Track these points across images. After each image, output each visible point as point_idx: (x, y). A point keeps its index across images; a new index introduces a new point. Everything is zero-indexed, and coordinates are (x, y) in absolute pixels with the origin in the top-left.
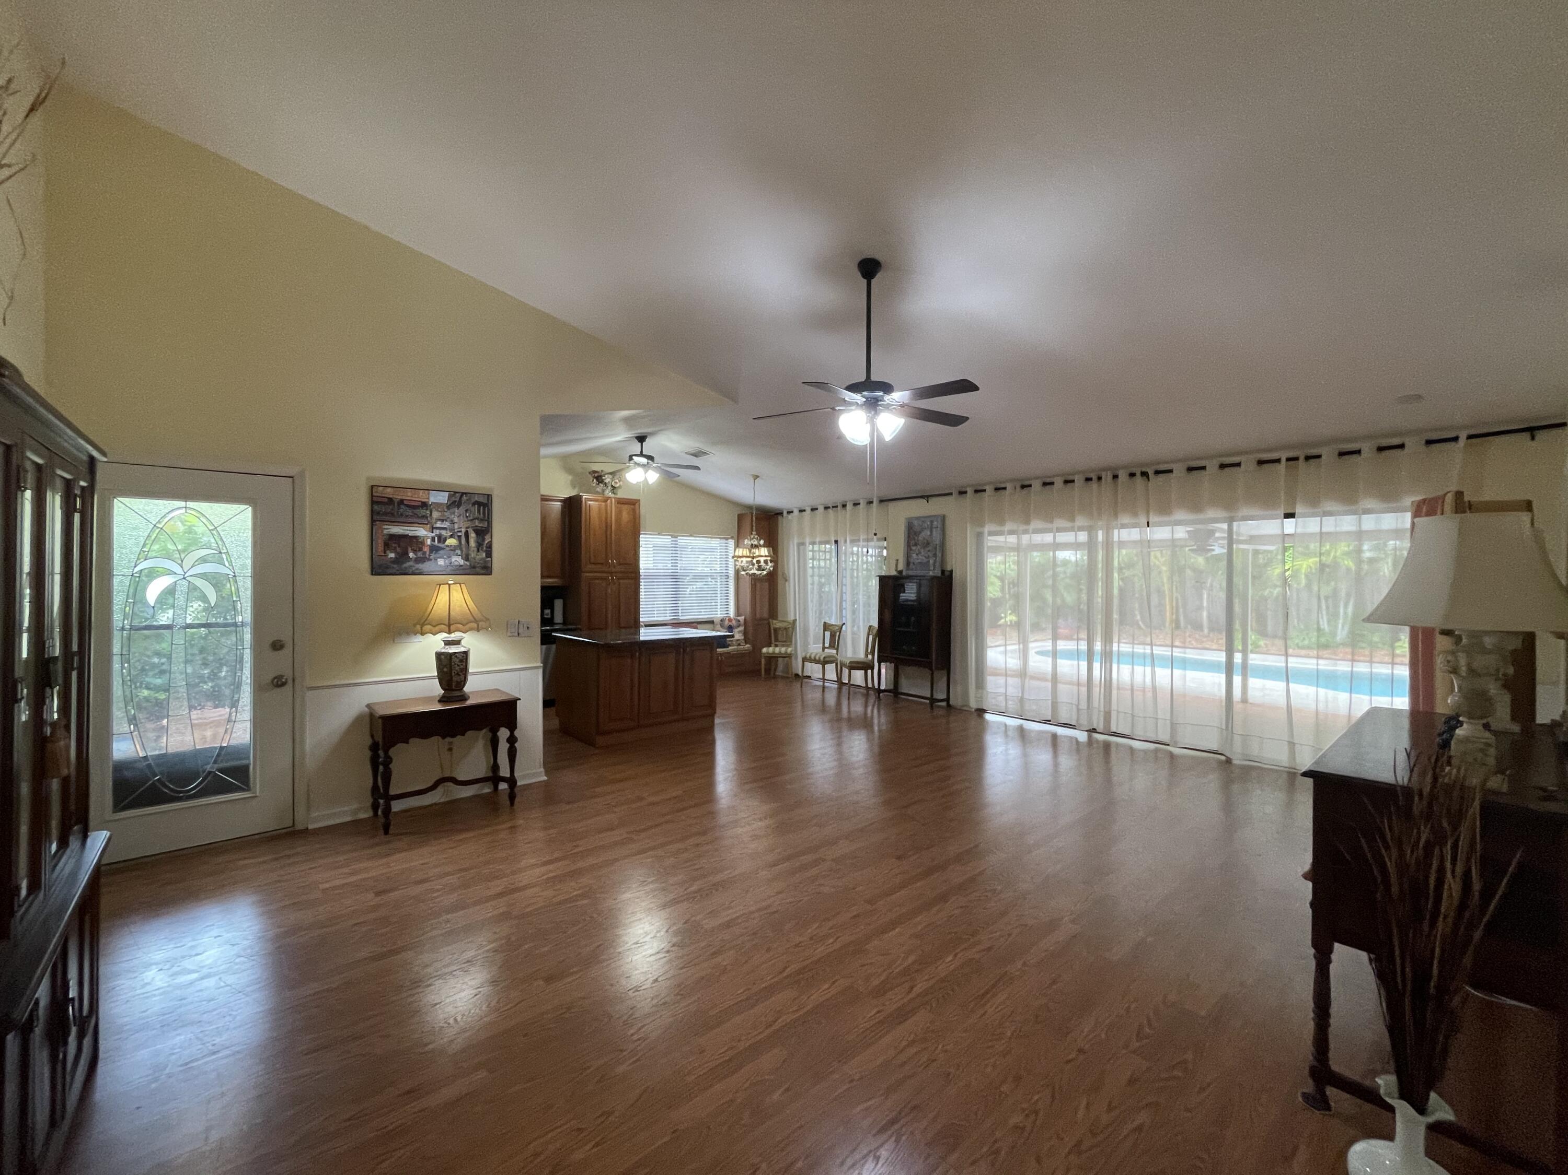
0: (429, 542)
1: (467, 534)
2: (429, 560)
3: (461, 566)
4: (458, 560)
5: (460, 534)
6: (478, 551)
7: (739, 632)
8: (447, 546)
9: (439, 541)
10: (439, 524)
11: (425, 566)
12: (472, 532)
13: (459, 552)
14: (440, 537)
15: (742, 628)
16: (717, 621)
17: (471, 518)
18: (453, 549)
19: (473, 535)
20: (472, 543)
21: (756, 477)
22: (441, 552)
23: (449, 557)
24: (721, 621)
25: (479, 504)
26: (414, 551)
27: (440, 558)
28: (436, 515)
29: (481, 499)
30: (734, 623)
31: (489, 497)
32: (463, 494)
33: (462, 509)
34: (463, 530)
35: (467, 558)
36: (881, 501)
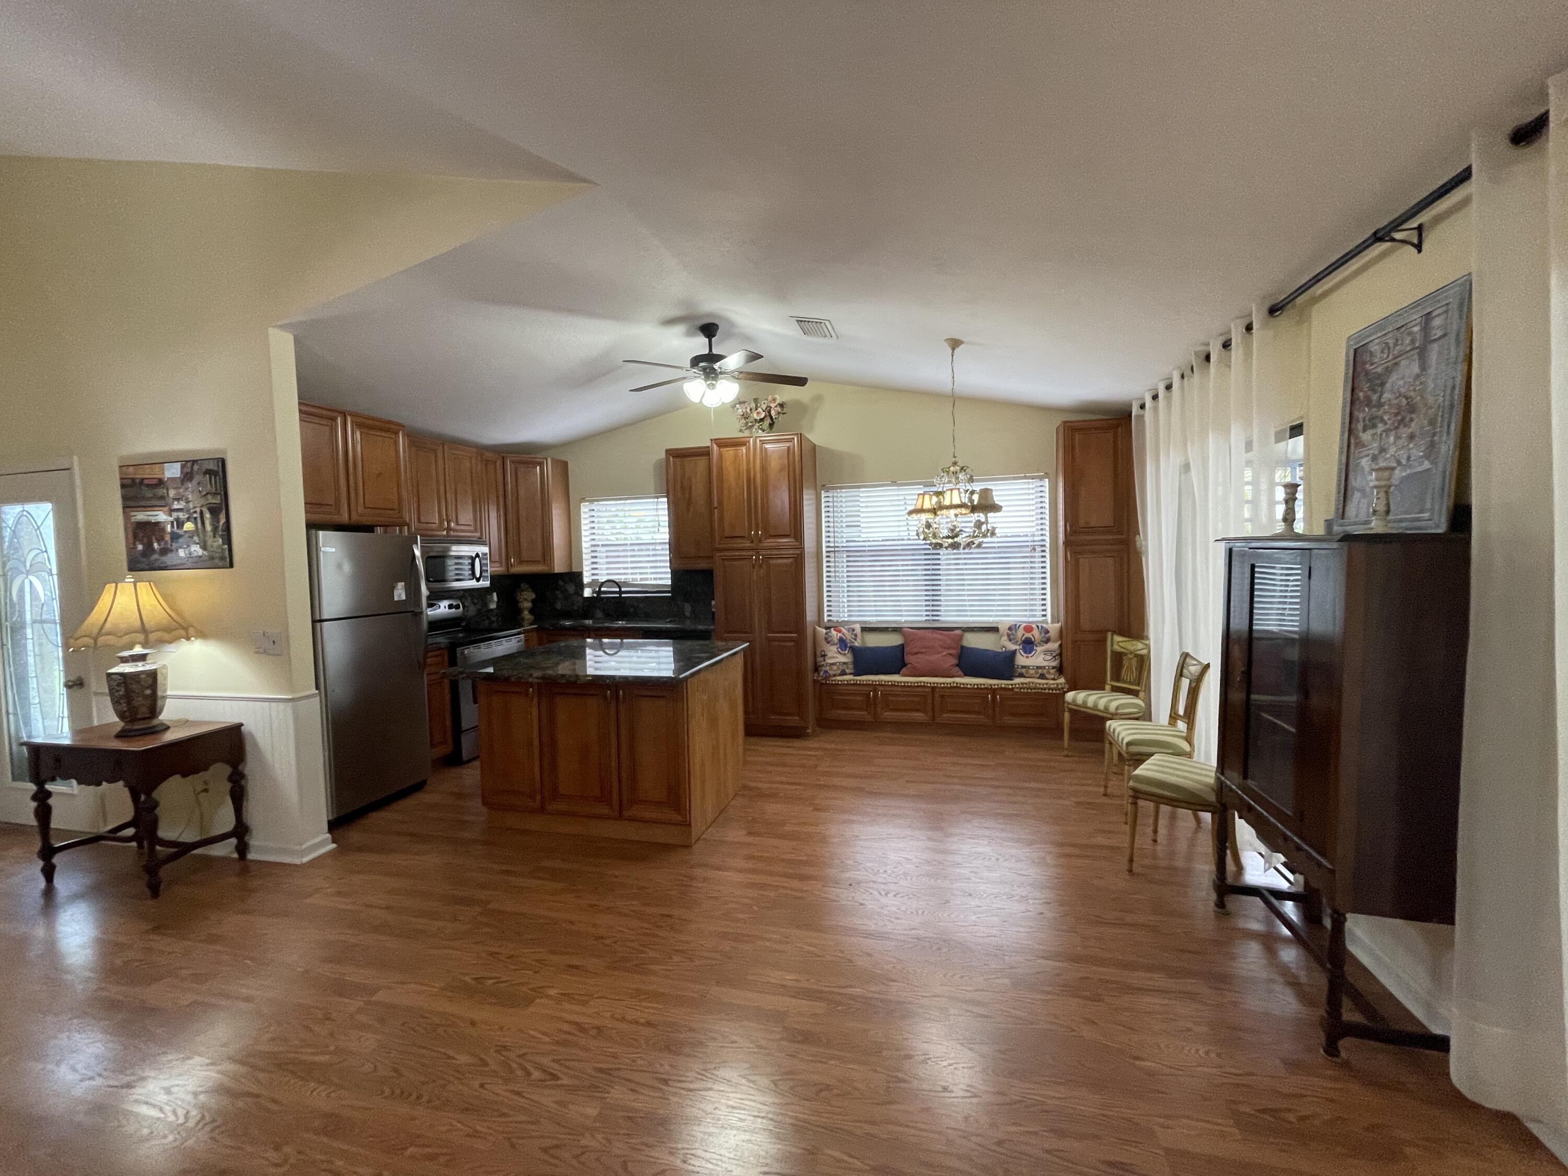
0: (169, 528)
1: (202, 513)
2: (171, 551)
3: (200, 557)
4: (196, 550)
5: (195, 515)
6: (214, 537)
7: (1046, 652)
8: (186, 532)
9: (178, 527)
10: (176, 506)
11: (169, 559)
12: (207, 511)
13: (196, 539)
14: (177, 520)
15: (1054, 646)
16: (1003, 628)
17: (205, 493)
18: (191, 534)
19: (207, 515)
20: (209, 527)
21: (955, 344)
22: (181, 540)
23: (188, 546)
24: (1010, 629)
25: (208, 472)
26: (158, 541)
27: (181, 547)
28: (172, 493)
29: (212, 466)
30: (1036, 635)
31: (223, 462)
32: (194, 462)
33: (195, 482)
34: (198, 510)
35: (204, 548)
36: (1273, 310)
